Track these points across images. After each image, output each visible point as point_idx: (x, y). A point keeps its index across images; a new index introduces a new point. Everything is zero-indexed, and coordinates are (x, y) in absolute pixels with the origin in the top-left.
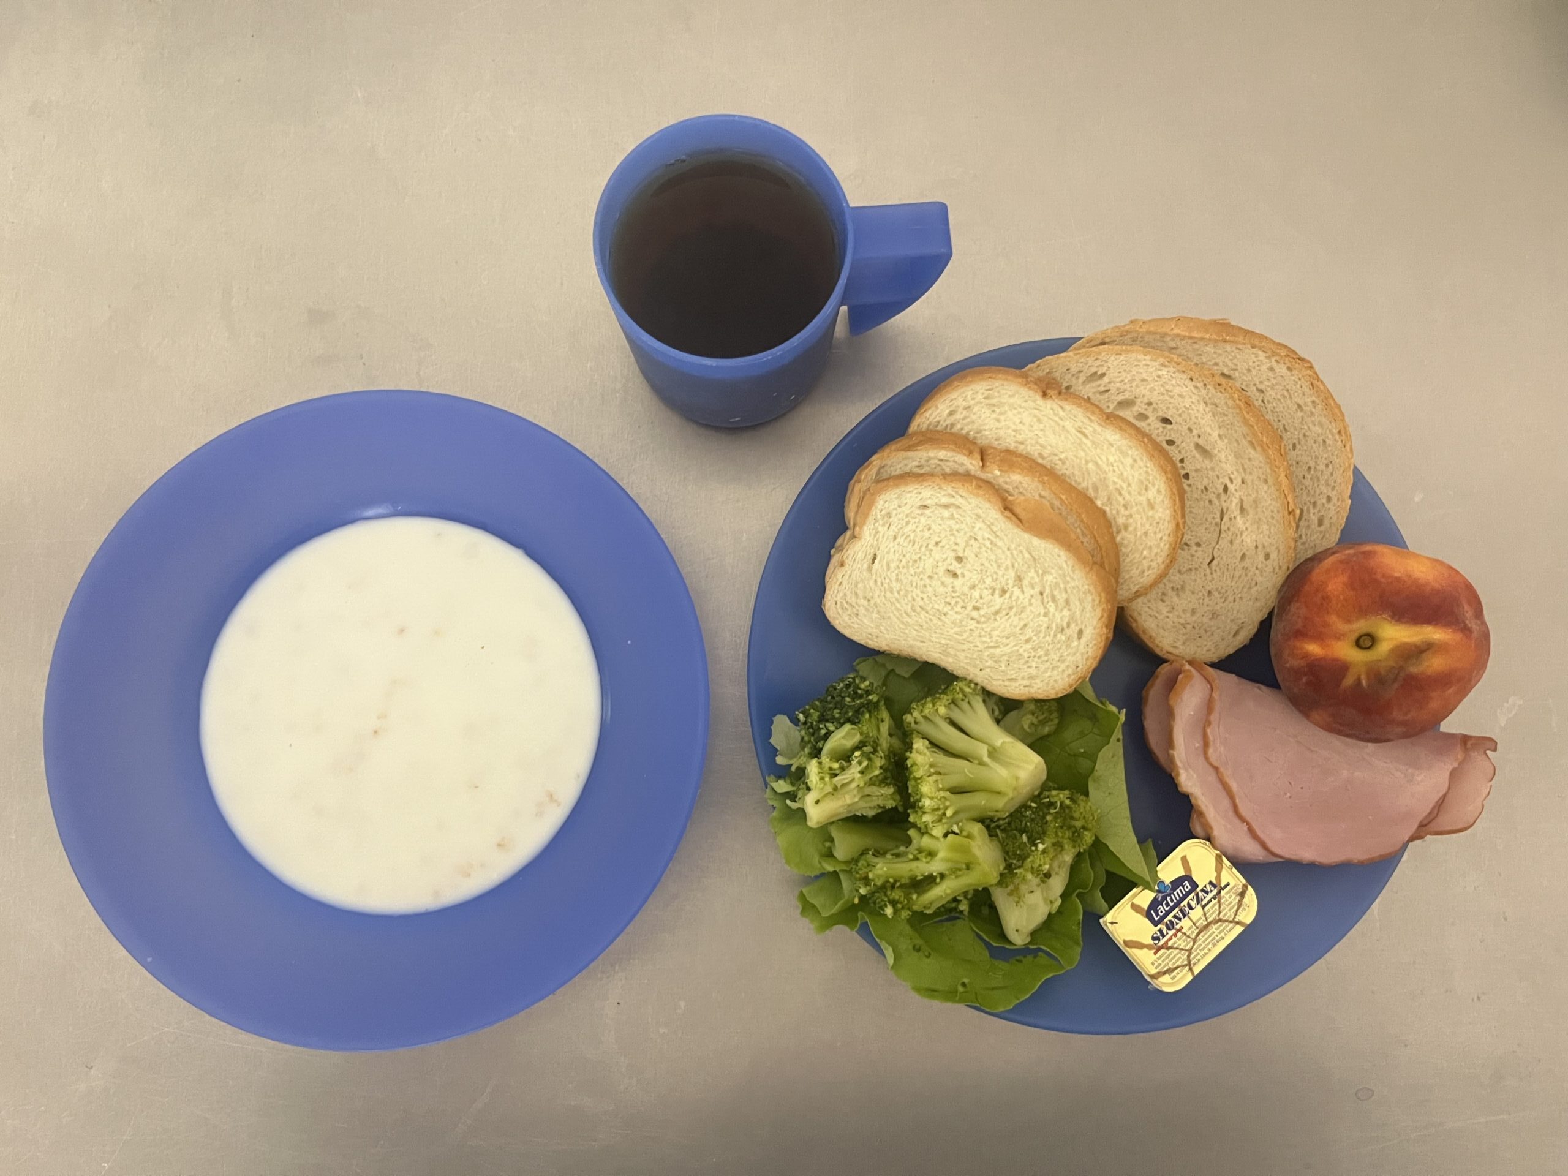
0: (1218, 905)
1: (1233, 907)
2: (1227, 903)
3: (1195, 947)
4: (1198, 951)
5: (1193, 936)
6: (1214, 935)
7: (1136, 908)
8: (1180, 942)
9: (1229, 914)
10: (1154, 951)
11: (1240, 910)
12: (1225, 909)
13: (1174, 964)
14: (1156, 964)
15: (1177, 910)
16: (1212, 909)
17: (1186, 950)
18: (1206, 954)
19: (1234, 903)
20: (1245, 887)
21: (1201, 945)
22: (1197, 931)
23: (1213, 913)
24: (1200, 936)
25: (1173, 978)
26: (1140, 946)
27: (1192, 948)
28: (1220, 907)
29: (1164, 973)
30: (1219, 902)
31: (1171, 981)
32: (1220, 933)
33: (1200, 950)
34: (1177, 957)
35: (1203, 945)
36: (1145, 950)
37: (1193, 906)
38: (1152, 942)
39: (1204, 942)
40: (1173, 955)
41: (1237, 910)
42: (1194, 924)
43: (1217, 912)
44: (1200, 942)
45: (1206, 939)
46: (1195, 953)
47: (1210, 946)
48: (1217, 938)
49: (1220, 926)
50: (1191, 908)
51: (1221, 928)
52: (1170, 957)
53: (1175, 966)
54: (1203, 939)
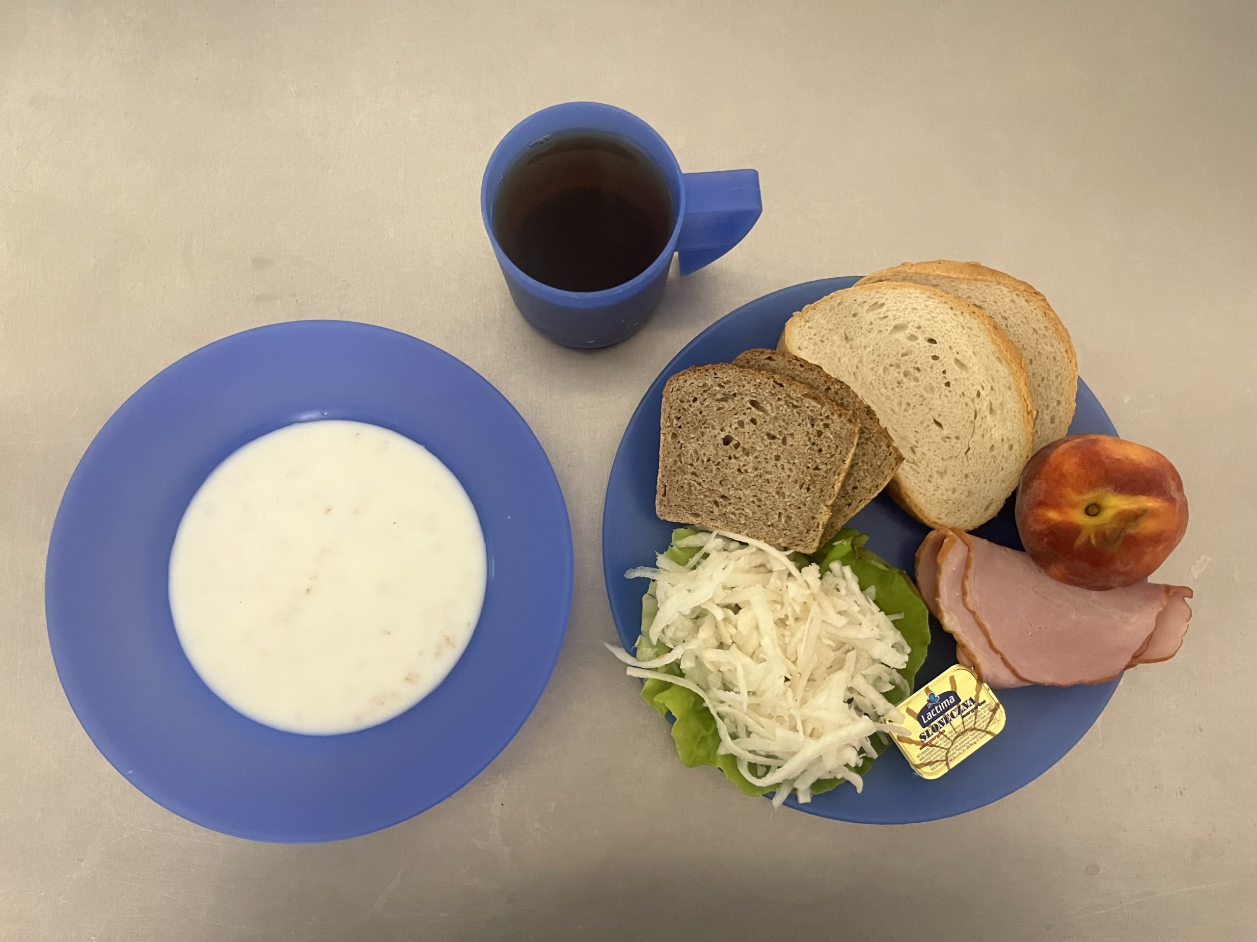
0: (974, 717)
1: (986, 720)
2: (982, 716)
3: (952, 747)
4: (955, 750)
5: (952, 739)
6: (969, 740)
7: (910, 712)
8: (941, 741)
9: (982, 725)
10: (920, 746)
11: (991, 723)
12: (978, 721)
13: (934, 758)
14: (921, 757)
15: (942, 717)
16: (969, 720)
17: (946, 749)
18: (960, 753)
19: (987, 716)
20: (997, 705)
21: (957, 746)
22: (956, 735)
23: (969, 723)
24: (958, 739)
25: (932, 770)
26: (911, 742)
27: (951, 747)
28: (976, 718)
29: (926, 765)
30: (976, 714)
31: (931, 771)
32: (973, 739)
33: (956, 750)
34: (938, 753)
35: (959, 747)
36: (913, 745)
37: (955, 716)
38: (919, 740)
39: (960, 744)
40: (935, 751)
41: (989, 722)
42: (954, 730)
43: (973, 722)
44: (957, 744)
45: (962, 742)
46: (952, 752)
47: (965, 748)
48: (971, 742)
49: (974, 733)
50: (953, 717)
51: (975, 735)
52: (932, 753)
53: (935, 760)
54: (960, 742)
